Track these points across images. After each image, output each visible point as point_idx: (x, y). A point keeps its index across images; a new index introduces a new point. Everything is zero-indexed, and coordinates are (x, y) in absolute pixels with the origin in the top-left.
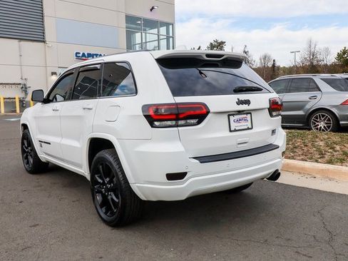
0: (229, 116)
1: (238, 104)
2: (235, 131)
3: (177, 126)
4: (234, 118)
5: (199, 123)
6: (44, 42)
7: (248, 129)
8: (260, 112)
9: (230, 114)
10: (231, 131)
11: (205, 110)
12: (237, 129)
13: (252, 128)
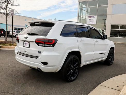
4: (25, 43)
12: (25, 46)
13: (29, 48)
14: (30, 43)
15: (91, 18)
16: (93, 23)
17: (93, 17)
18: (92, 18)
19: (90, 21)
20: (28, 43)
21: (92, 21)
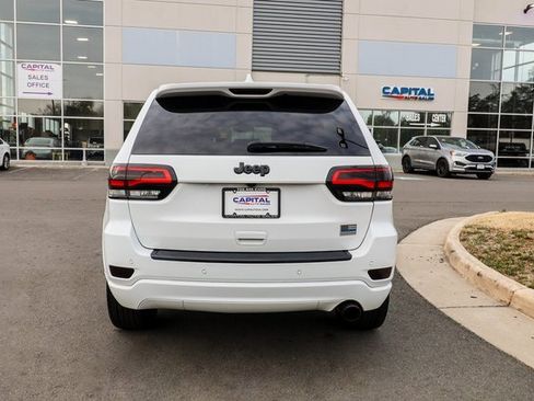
0: (224, 190)
1: (237, 171)
2: (235, 216)
3: (128, 198)
4: (235, 195)
5: (161, 197)
6: (339, 74)
7: (269, 216)
8: (304, 189)
9: (227, 188)
10: (224, 216)
11: (169, 178)
12: (238, 213)
13: (279, 216)
14: (279, 190)
15: (38, 73)
16: (49, 94)
17: (47, 67)
18: (45, 73)
19: (33, 84)
20: (264, 193)
21: (41, 85)
